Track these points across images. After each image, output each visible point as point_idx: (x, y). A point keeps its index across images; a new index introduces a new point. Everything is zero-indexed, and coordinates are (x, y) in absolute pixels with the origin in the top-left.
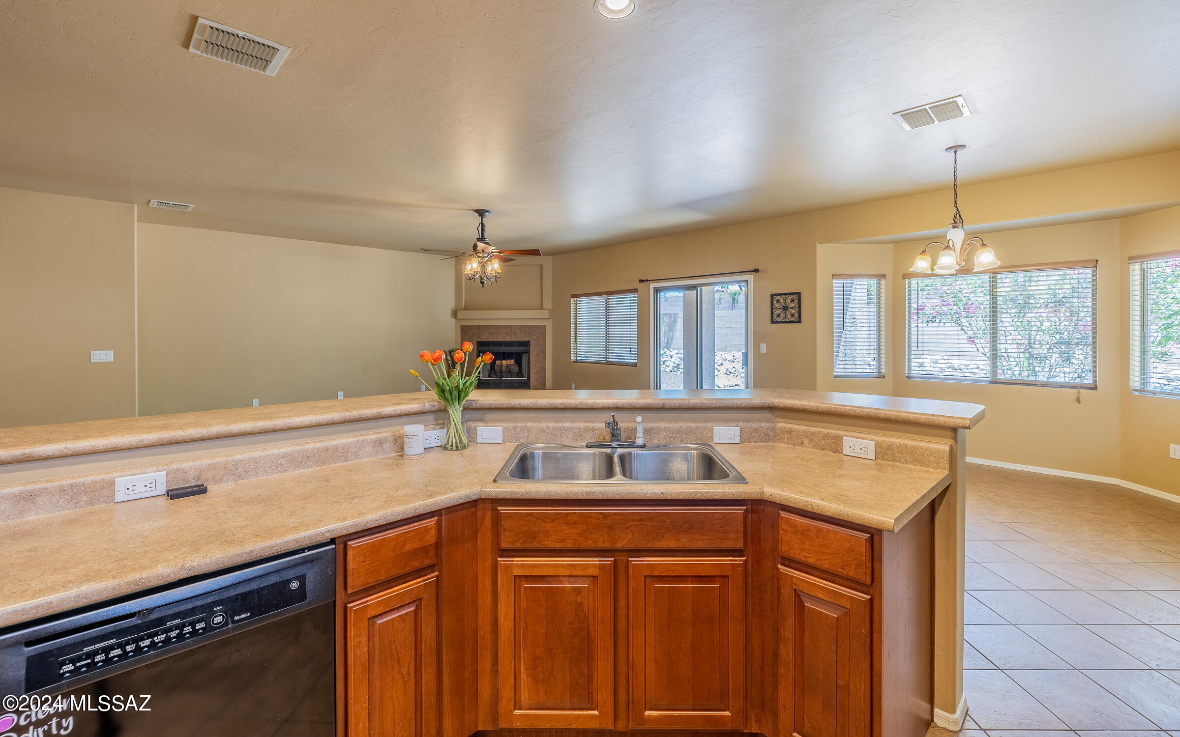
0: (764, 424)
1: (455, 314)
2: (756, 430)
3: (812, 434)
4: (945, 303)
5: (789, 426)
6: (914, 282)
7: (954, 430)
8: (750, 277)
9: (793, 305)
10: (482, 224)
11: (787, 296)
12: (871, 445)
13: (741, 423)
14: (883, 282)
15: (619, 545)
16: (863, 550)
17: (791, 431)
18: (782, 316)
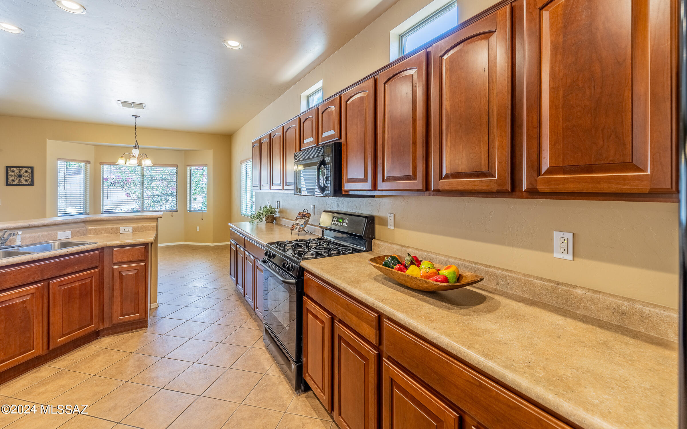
0: (82, 229)
2: (79, 231)
3: (106, 228)
4: (119, 178)
5: (94, 227)
6: (105, 167)
7: (157, 219)
9: (26, 174)
11: (21, 169)
12: (131, 228)
13: (71, 229)
14: (88, 165)
15: (46, 277)
16: (144, 251)
17: (95, 229)
18: (17, 181)
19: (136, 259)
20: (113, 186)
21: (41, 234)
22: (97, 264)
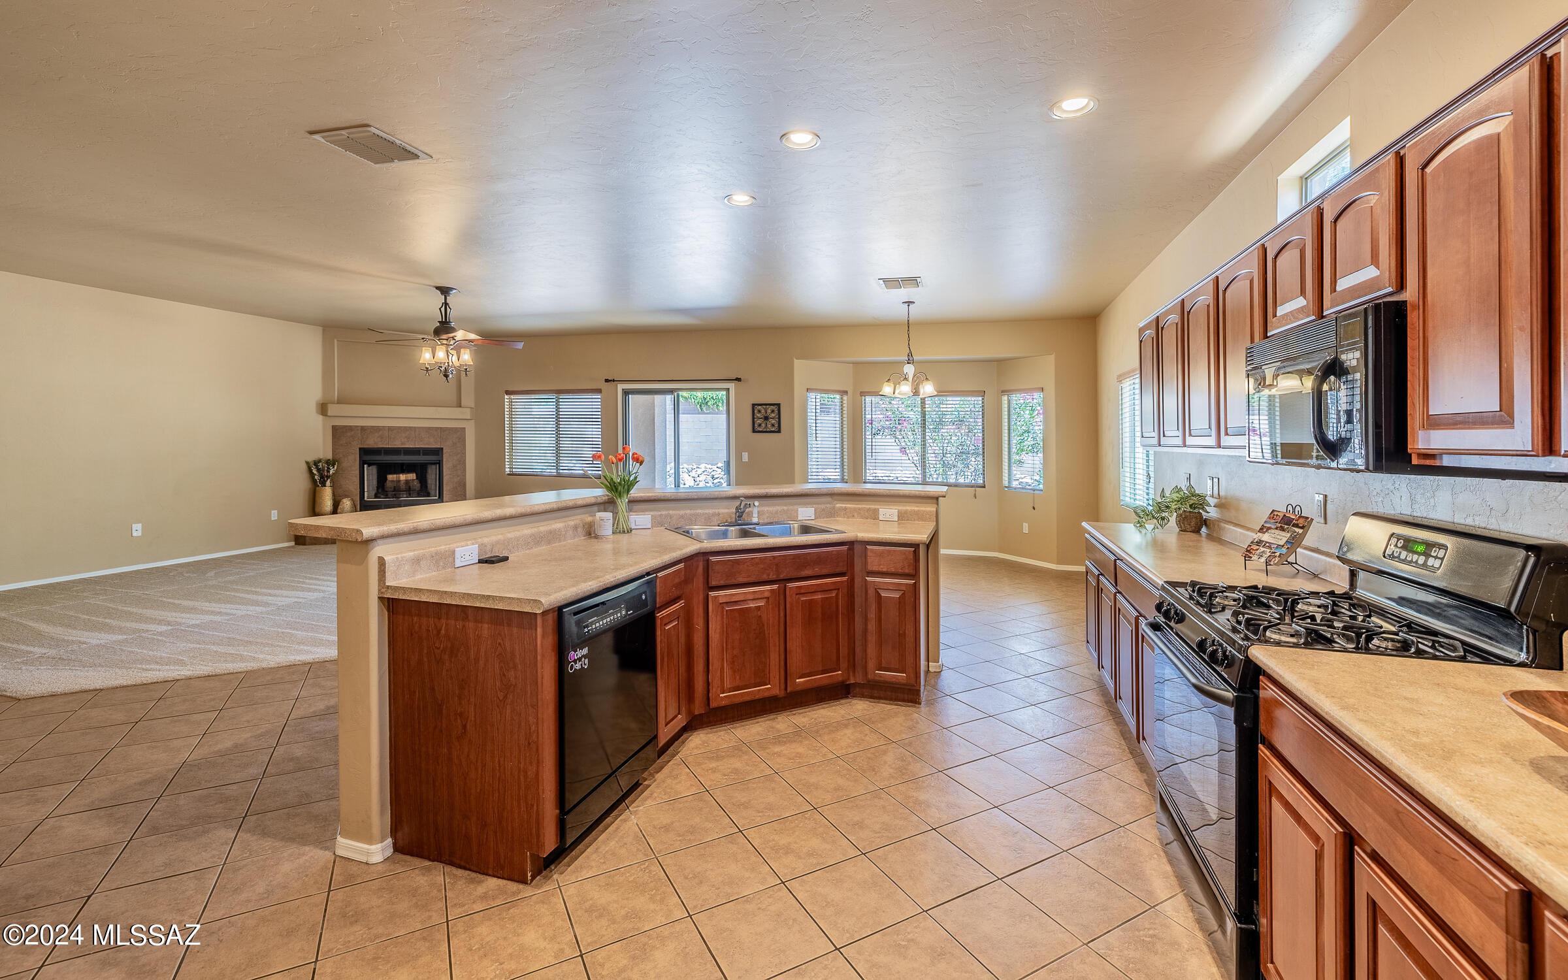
0: (828, 506)
1: (323, 409)
2: (824, 510)
3: (859, 509)
4: (888, 419)
5: (844, 505)
6: (868, 399)
7: (937, 498)
8: (731, 386)
9: (773, 415)
10: (446, 304)
11: (768, 407)
12: (895, 512)
13: (814, 506)
14: (845, 398)
15: (782, 577)
16: (912, 556)
17: (846, 509)
18: (763, 425)
19: (900, 571)
20: (881, 434)
21: (779, 508)
22: (844, 570)
